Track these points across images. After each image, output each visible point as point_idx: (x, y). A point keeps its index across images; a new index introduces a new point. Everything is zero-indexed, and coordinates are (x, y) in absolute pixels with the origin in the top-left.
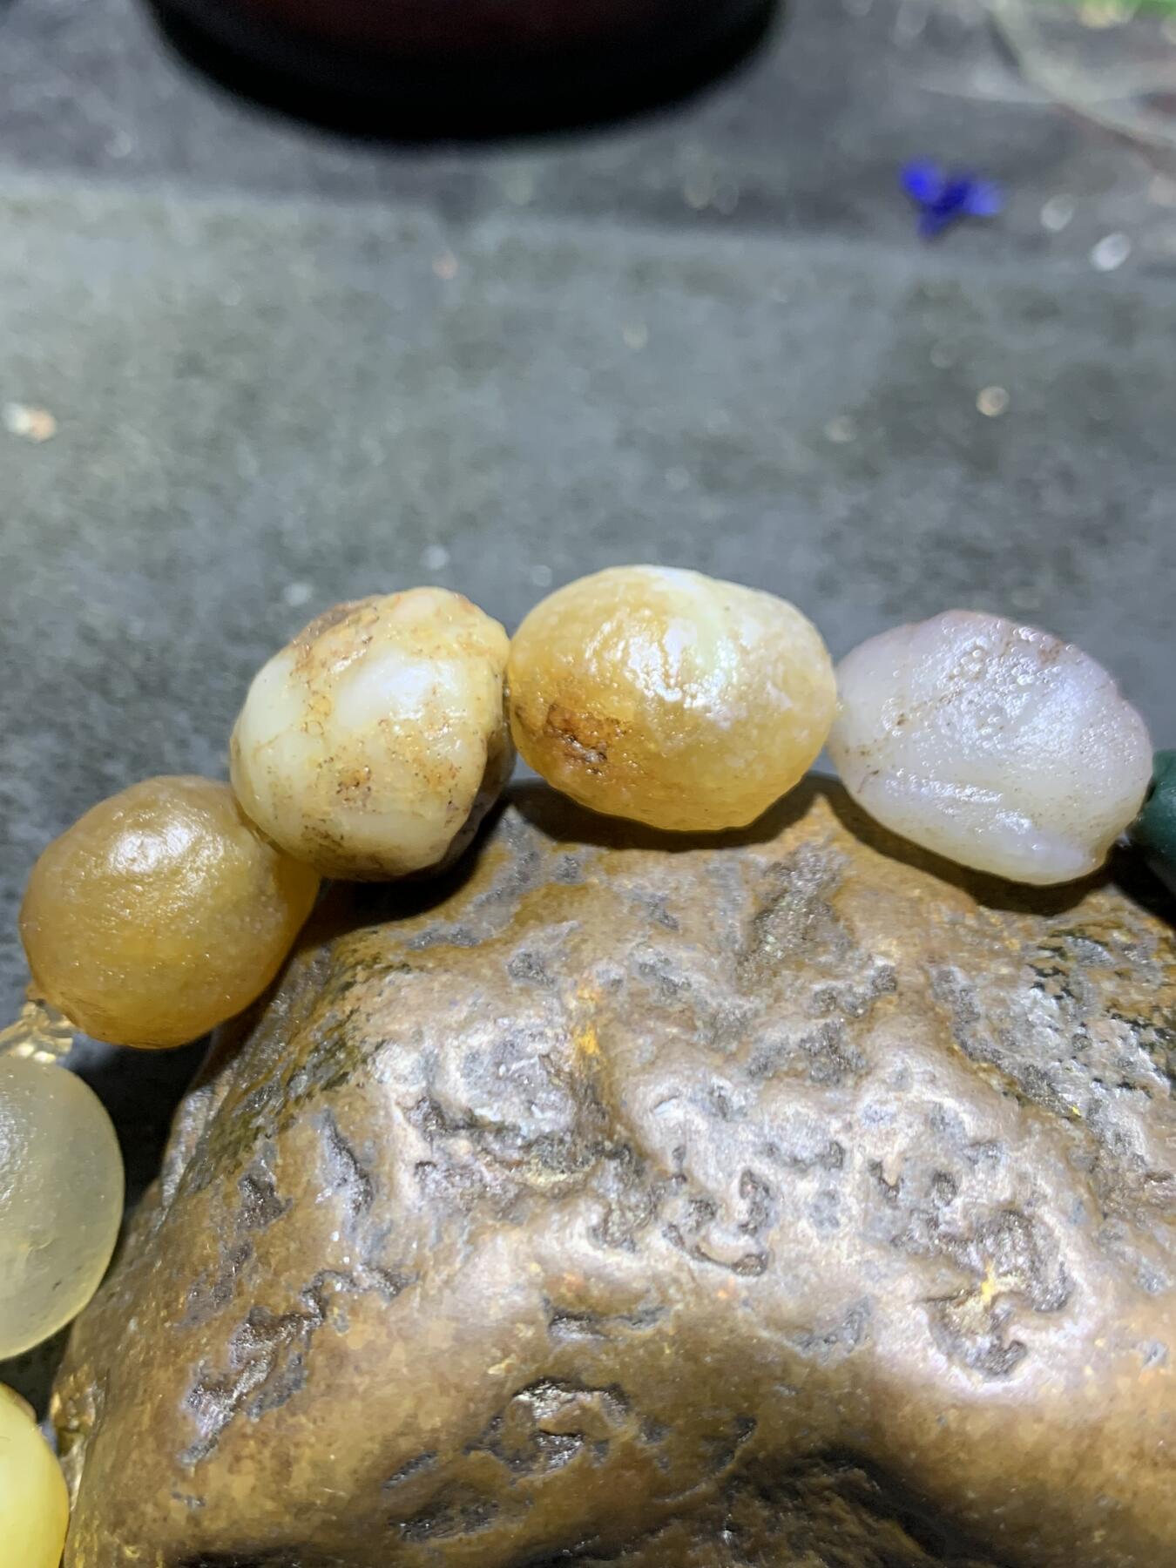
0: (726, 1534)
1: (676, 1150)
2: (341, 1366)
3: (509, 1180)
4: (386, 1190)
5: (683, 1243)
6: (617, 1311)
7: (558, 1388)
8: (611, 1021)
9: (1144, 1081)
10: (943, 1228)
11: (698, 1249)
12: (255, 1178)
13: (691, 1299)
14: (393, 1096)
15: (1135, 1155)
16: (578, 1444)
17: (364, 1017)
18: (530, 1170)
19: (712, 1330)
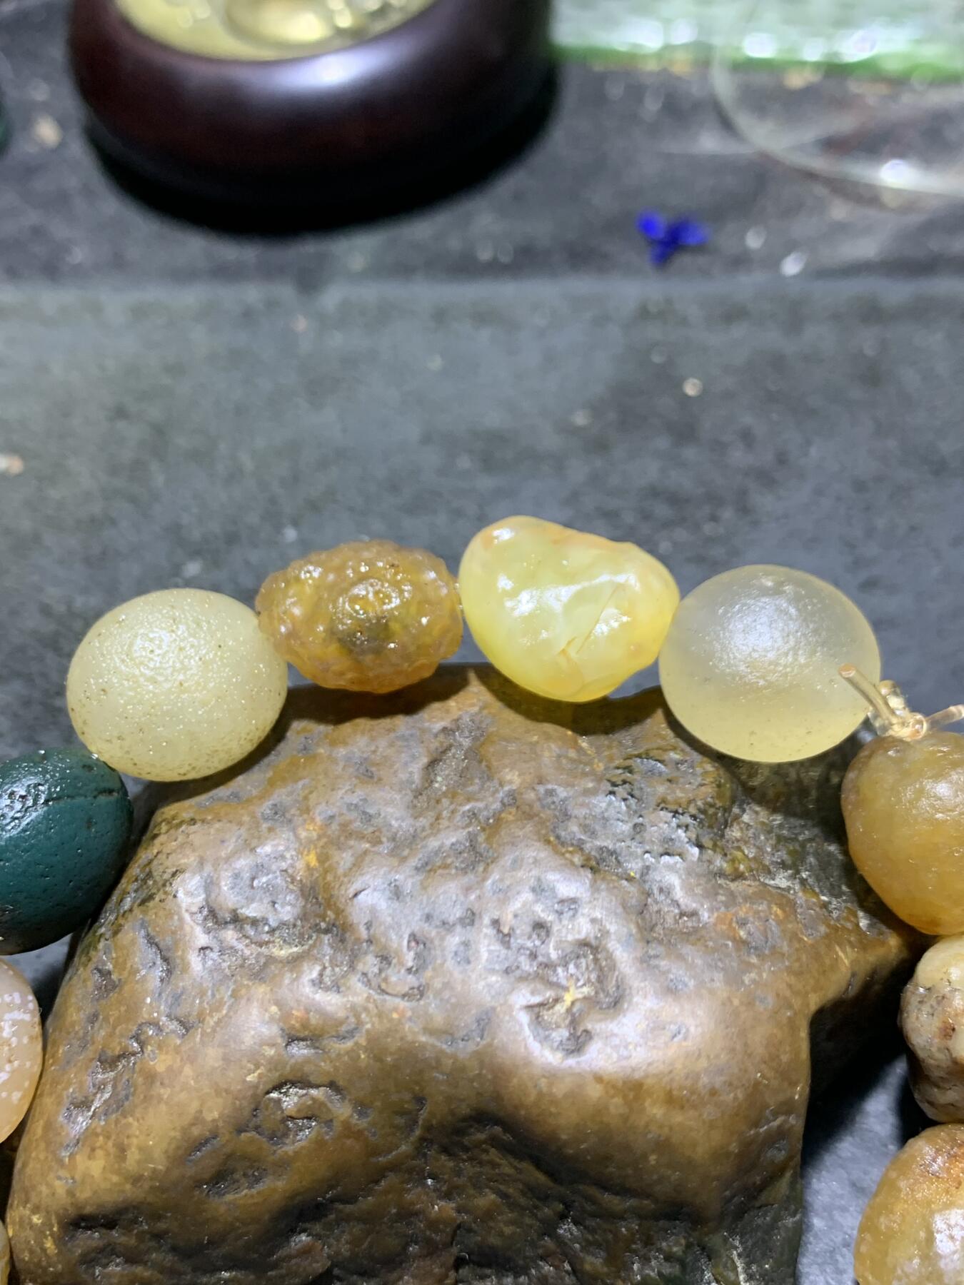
0: (429, 1182)
1: (366, 924)
2: (152, 1083)
3: (259, 954)
4: (180, 966)
5: (370, 984)
6: (328, 1033)
7: (296, 1087)
8: (326, 843)
9: (680, 851)
10: (540, 959)
11: (379, 987)
12: (100, 967)
13: (375, 1020)
14: (184, 906)
15: (672, 900)
16: (314, 1124)
17: (164, 856)
18: (275, 946)
19: (389, 1040)
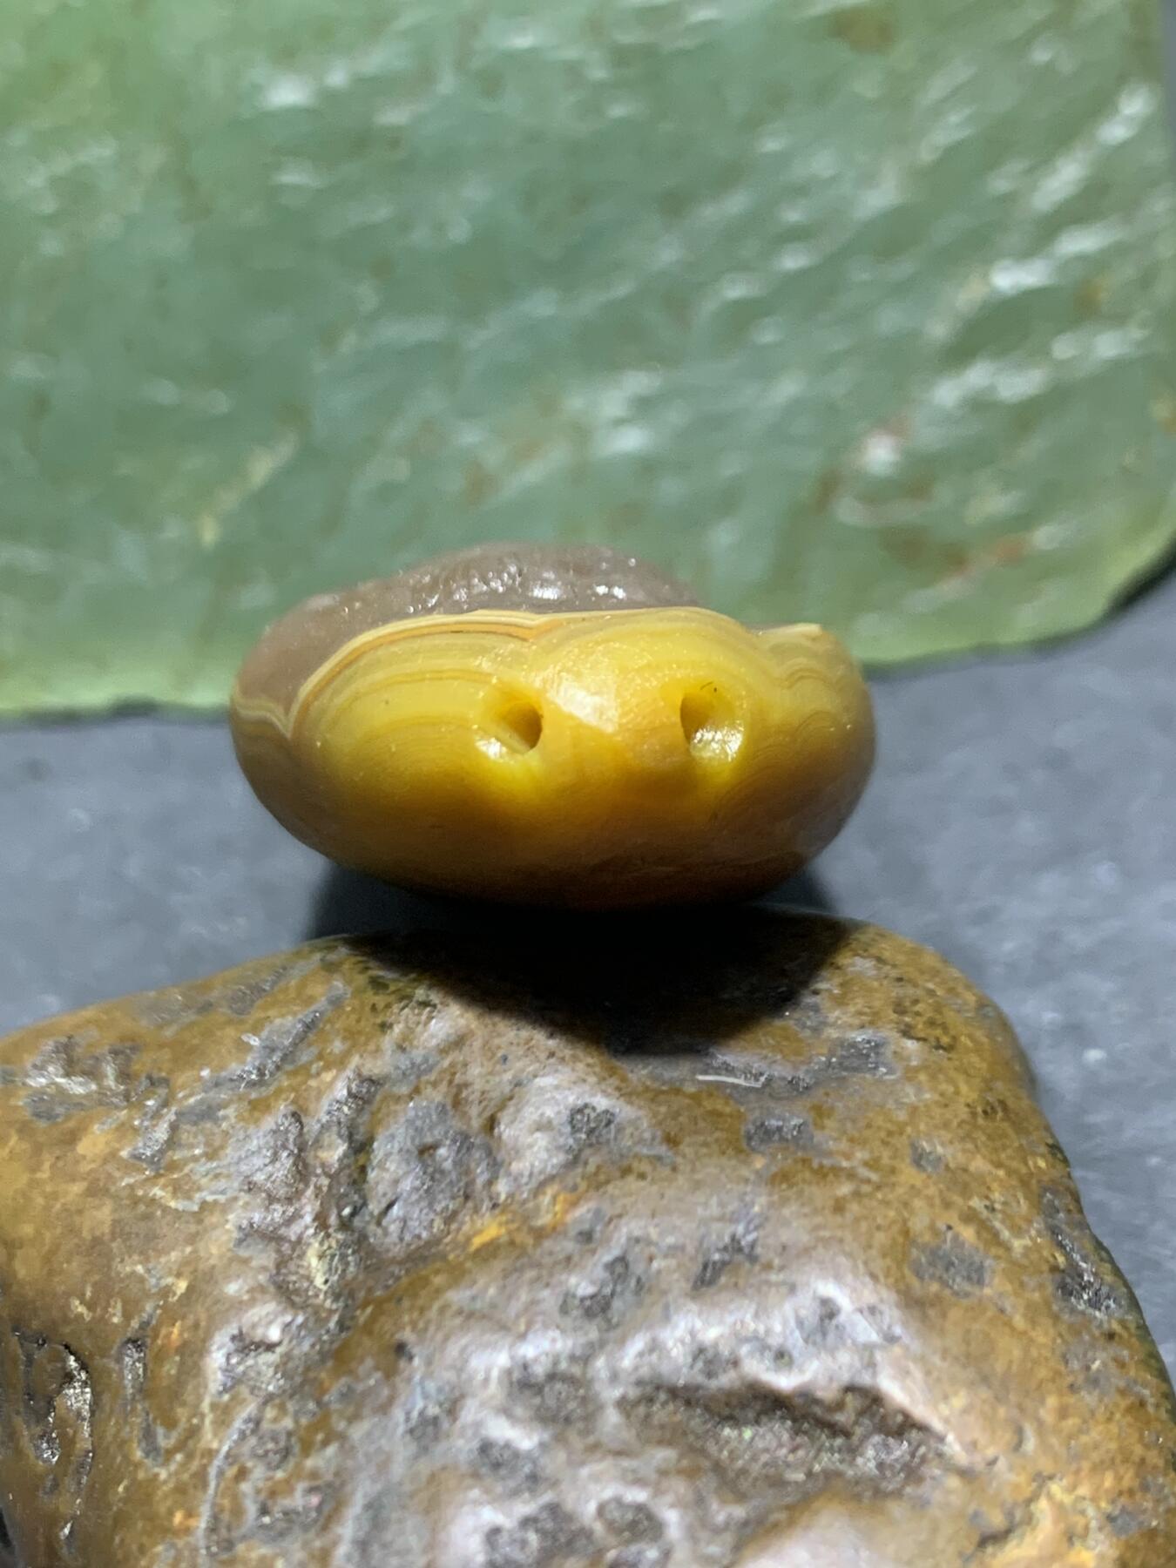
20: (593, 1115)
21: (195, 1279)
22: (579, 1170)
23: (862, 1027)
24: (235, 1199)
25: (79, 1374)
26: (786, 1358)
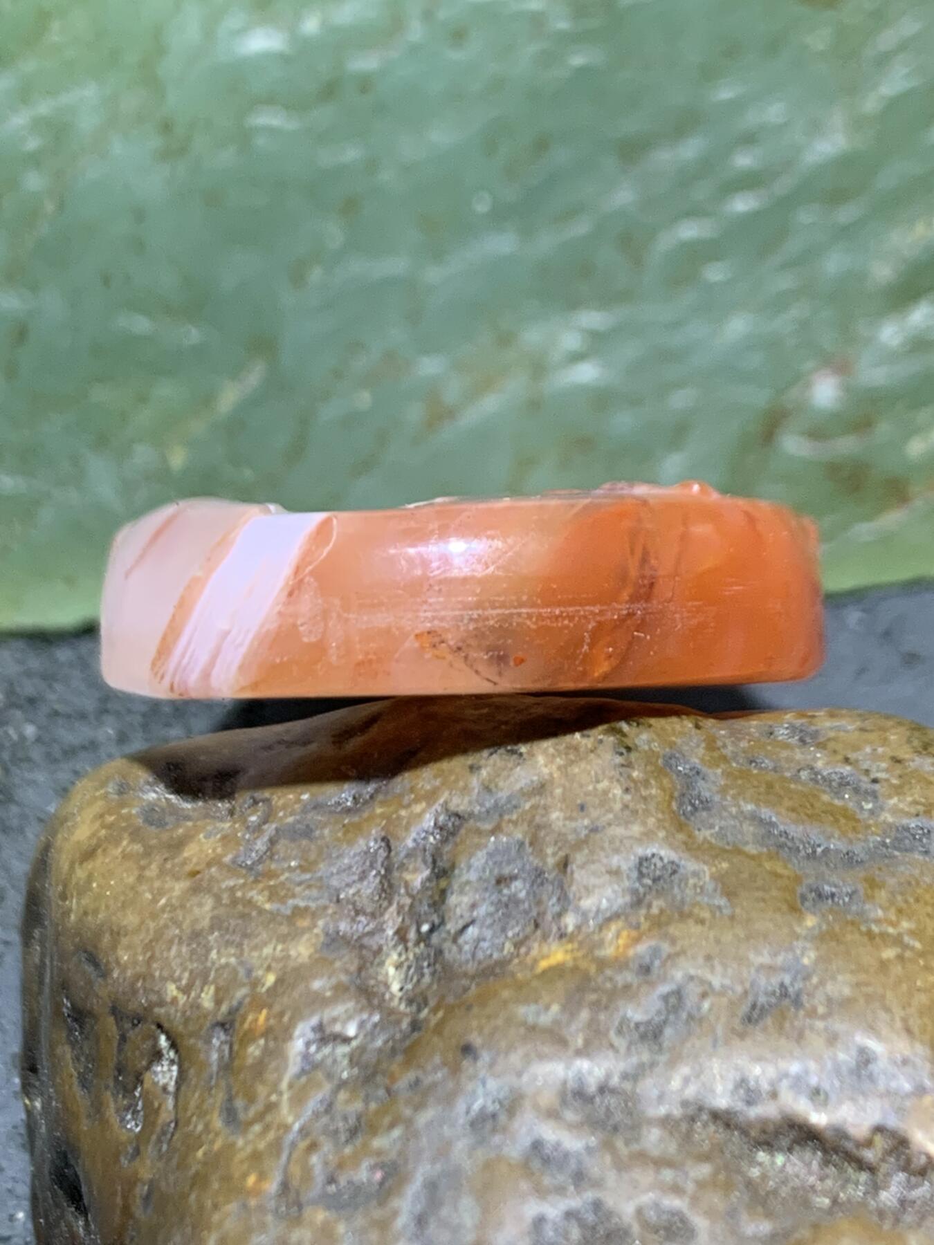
20: (659, 864)
21: (285, 973)
22: (643, 912)
23: (917, 815)
24: (325, 908)
25: (168, 1054)
26: (822, 1097)
